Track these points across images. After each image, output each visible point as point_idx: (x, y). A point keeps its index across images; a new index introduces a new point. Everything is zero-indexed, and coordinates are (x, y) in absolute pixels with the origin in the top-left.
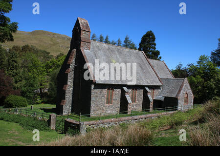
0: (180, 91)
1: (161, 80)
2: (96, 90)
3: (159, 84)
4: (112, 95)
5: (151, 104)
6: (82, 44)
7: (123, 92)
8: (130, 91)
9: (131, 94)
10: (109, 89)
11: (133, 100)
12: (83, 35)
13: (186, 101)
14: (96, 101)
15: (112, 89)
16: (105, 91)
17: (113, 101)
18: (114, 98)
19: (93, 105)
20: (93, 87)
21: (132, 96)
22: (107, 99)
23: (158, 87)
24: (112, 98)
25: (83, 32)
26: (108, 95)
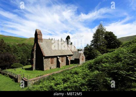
0: (80, 56)
1: (73, 52)
2: (46, 59)
3: (72, 54)
4: (53, 61)
5: (70, 62)
6: (39, 40)
7: (58, 59)
8: (61, 58)
9: (61, 59)
10: (51, 58)
11: (62, 61)
12: (39, 37)
13: (83, 59)
14: (46, 64)
15: (53, 58)
16: (50, 59)
17: (54, 63)
18: (54, 61)
19: (45, 66)
20: (44, 58)
21: (62, 60)
22: (51, 62)
23: (72, 55)
24: (53, 62)
25: (38, 35)
26: (51, 61)
